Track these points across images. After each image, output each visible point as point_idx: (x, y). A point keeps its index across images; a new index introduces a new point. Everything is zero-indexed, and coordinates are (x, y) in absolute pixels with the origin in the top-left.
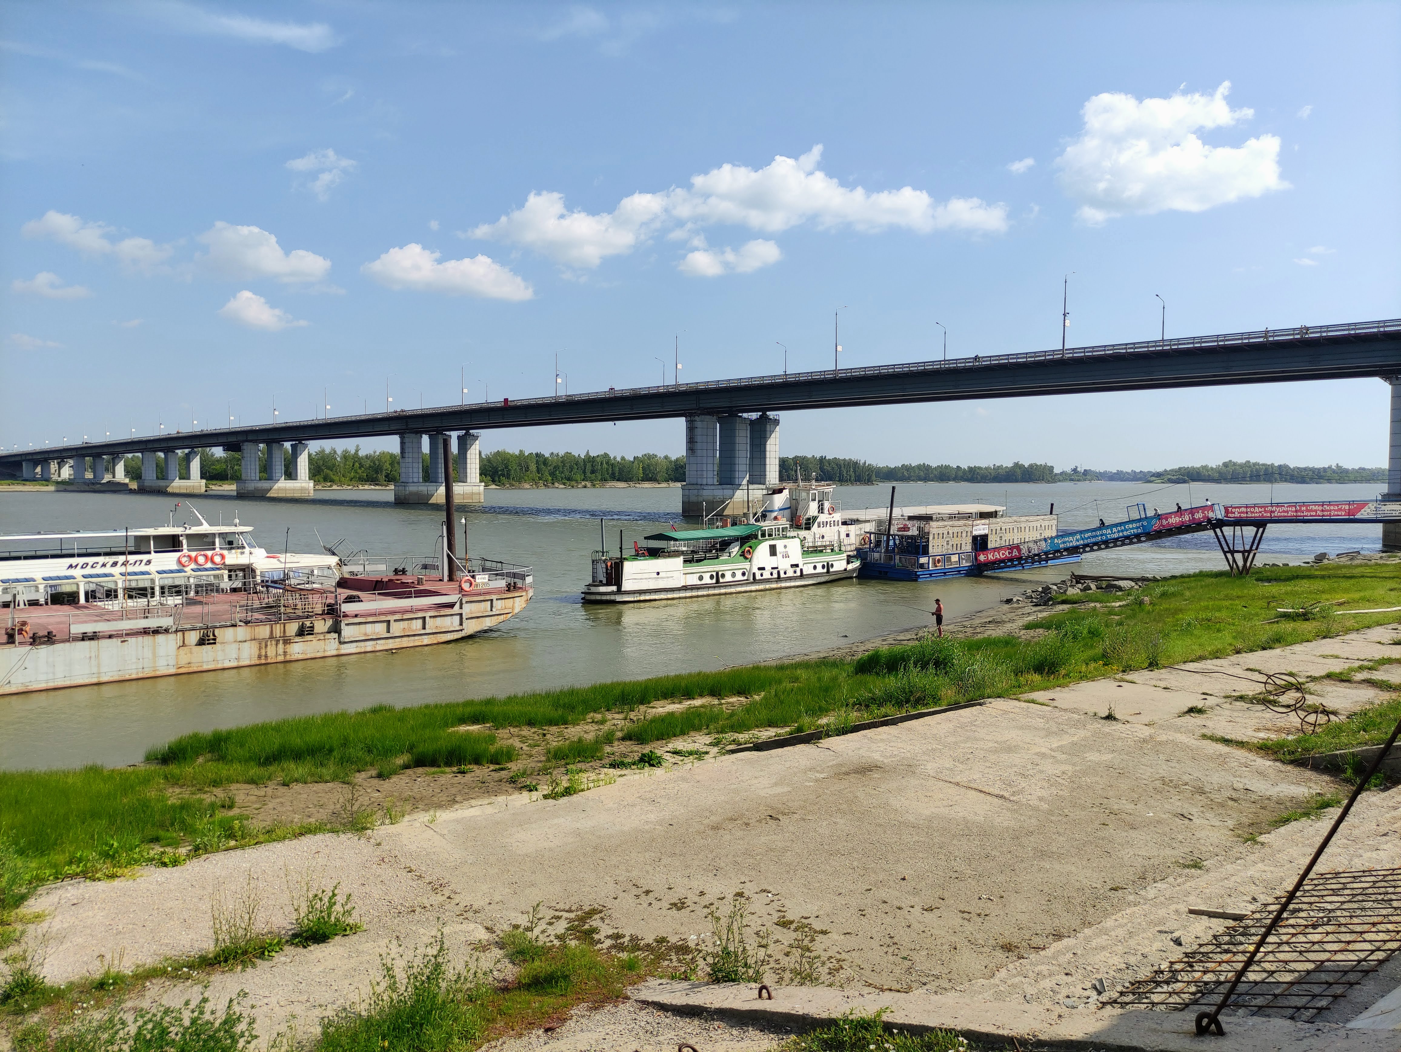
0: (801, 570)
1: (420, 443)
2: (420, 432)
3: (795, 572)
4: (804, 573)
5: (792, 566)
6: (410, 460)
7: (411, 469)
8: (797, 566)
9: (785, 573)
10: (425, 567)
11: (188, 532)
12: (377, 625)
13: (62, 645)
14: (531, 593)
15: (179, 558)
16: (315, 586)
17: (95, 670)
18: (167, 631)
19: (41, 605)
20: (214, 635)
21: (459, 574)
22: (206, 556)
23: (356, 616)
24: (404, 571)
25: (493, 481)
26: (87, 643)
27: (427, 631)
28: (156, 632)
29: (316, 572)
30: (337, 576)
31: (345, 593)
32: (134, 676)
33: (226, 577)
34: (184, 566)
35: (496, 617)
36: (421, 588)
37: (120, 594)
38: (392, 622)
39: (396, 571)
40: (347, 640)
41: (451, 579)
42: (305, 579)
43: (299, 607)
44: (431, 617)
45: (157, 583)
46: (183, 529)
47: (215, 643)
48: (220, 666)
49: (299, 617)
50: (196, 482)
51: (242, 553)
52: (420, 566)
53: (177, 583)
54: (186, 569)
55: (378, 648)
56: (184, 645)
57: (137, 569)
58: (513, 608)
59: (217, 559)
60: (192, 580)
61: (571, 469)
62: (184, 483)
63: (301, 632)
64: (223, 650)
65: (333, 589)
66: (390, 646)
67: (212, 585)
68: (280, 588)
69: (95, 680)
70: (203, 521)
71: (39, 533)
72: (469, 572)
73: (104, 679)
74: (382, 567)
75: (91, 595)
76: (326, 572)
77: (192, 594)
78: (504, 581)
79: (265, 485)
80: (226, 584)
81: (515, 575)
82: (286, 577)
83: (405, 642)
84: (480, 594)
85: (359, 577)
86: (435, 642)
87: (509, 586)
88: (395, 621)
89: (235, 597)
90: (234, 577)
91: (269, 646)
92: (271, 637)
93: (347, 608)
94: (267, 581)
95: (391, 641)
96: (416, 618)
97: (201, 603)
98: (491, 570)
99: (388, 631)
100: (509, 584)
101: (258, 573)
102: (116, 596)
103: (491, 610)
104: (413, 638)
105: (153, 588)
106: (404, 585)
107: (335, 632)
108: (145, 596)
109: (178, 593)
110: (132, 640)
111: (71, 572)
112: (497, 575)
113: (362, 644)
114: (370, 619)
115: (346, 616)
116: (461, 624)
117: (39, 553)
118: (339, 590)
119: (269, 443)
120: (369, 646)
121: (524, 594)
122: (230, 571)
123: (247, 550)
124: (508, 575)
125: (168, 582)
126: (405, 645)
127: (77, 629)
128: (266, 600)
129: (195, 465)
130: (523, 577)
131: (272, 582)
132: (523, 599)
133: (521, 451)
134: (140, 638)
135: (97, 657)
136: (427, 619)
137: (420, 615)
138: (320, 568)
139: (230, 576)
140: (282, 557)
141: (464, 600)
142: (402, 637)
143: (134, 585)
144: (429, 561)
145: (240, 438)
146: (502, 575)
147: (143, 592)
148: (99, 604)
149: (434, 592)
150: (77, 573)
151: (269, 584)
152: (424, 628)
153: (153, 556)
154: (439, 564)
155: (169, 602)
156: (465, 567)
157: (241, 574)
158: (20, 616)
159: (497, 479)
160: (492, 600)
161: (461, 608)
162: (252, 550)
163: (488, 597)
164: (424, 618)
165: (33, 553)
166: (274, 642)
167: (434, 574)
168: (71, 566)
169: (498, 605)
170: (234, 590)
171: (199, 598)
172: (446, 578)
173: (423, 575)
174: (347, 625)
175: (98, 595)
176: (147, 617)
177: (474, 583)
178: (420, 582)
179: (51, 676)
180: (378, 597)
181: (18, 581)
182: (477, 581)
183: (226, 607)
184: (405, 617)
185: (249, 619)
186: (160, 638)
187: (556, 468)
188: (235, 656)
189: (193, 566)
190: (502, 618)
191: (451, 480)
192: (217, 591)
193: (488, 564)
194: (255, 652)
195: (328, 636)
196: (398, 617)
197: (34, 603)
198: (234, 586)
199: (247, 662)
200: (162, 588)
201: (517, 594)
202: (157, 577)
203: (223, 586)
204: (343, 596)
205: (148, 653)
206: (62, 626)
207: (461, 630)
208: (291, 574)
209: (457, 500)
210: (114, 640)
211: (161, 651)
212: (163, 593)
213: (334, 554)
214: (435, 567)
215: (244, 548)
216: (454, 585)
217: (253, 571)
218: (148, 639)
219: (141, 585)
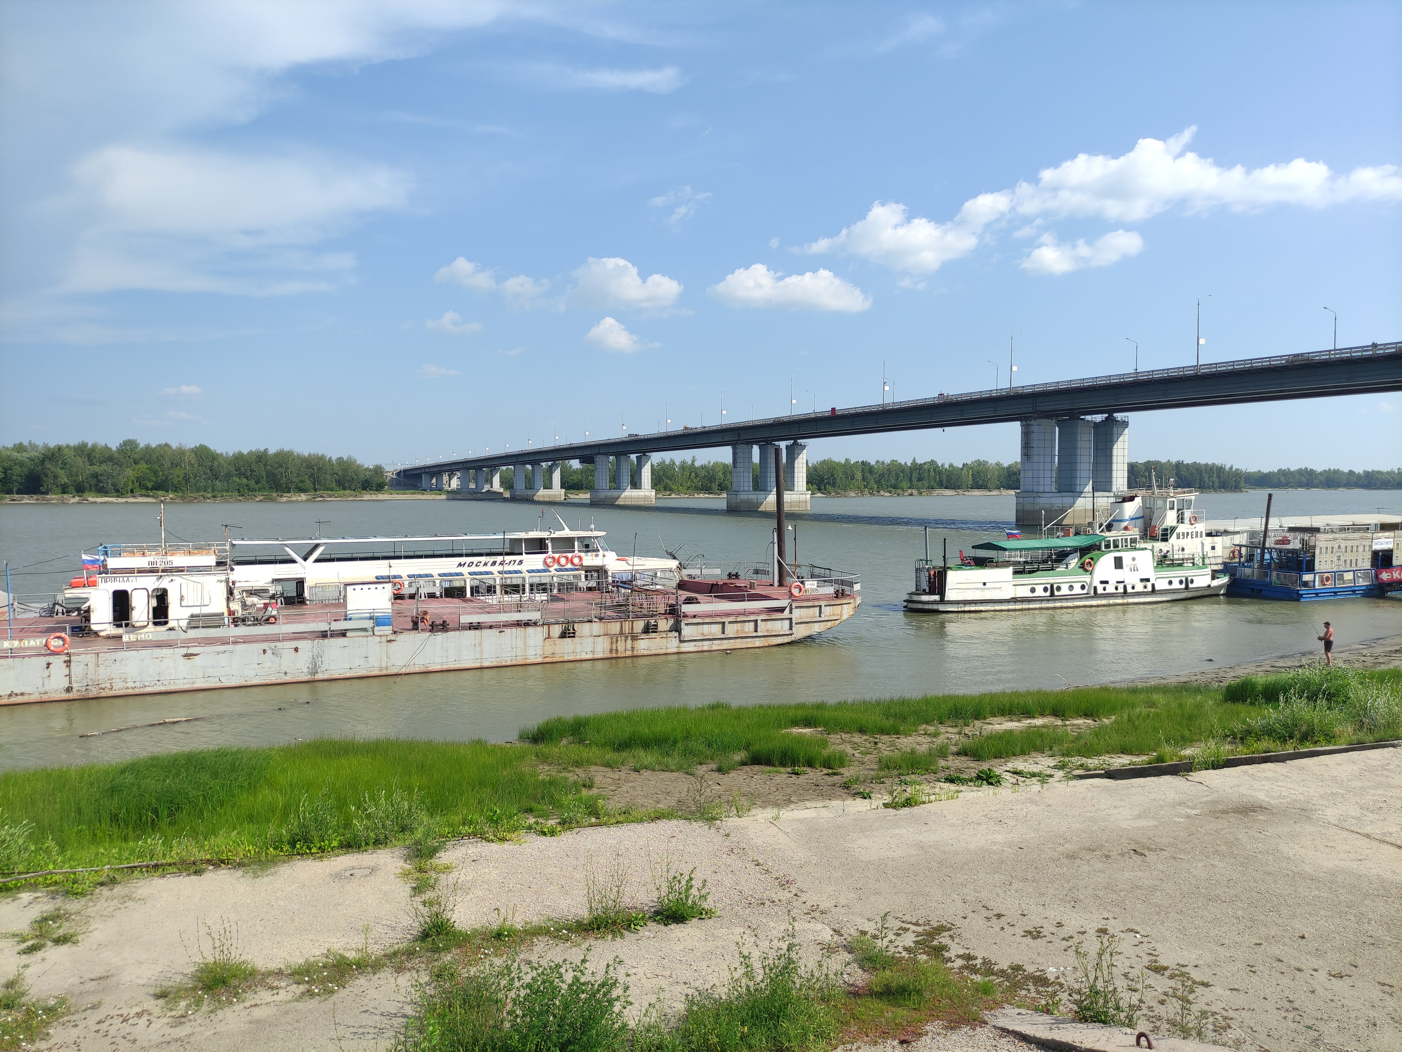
0: (1153, 585)
1: (750, 453)
2: (750, 443)
3: (1145, 587)
4: (1157, 588)
5: (1142, 580)
6: (742, 470)
7: (742, 478)
8: (1148, 580)
9: (1133, 588)
10: (757, 572)
11: (552, 536)
12: (713, 626)
13: (453, 632)
14: (858, 601)
15: (545, 559)
16: (658, 587)
17: (478, 656)
18: (535, 624)
19: (437, 598)
20: (574, 630)
21: (788, 580)
22: (567, 558)
23: (695, 617)
24: (737, 576)
25: (819, 489)
26: (472, 632)
27: (759, 634)
28: (527, 624)
29: (659, 574)
30: (677, 579)
31: (684, 594)
32: (509, 663)
33: (583, 577)
34: (549, 566)
35: (824, 623)
36: (753, 592)
37: (498, 590)
38: (727, 624)
39: (730, 575)
40: (686, 639)
41: (781, 584)
42: (649, 580)
43: (645, 606)
44: (762, 620)
45: (527, 581)
46: (549, 533)
47: (574, 637)
48: (578, 657)
49: (645, 616)
50: (557, 491)
51: (597, 556)
52: (751, 571)
53: (543, 582)
54: (551, 569)
55: (714, 648)
56: (549, 637)
57: (511, 568)
58: (841, 615)
59: (576, 561)
60: (555, 579)
61: (897, 476)
62: (547, 492)
63: (647, 630)
64: (581, 643)
65: (675, 591)
66: (725, 647)
67: (571, 584)
68: (629, 589)
69: (478, 665)
70: (565, 526)
71: (436, 536)
72: (798, 578)
73: (486, 664)
74: (718, 571)
75: (475, 590)
76: (668, 575)
77: (555, 591)
78: (833, 588)
79: (614, 493)
80: (583, 583)
81: (843, 582)
82: (634, 578)
83: (739, 644)
84: (808, 600)
85: (696, 580)
86: (766, 645)
87: (837, 592)
88: (730, 622)
89: (590, 595)
90: (589, 578)
91: (619, 642)
92: (621, 633)
93: (686, 608)
94: (617, 582)
95: (725, 641)
96: (749, 621)
97: (562, 600)
98: (819, 577)
99: (723, 632)
100: (837, 591)
101: (610, 574)
102: (495, 592)
103: (820, 616)
104: (745, 640)
105: (524, 586)
106: (738, 588)
107: (676, 631)
108: (519, 592)
109: (545, 590)
110: (508, 631)
111: (460, 570)
112: (825, 581)
113: (700, 643)
114: (707, 620)
115: (685, 616)
116: (791, 628)
117: (436, 553)
118: (680, 592)
119: (618, 455)
120: (706, 646)
121: (852, 601)
122: (586, 572)
123: (601, 553)
124: (836, 582)
125: (536, 580)
126: (739, 647)
127: (465, 619)
128: (617, 599)
129: (557, 476)
130: (851, 584)
131: (622, 582)
132: (851, 606)
133: (847, 460)
134: (514, 630)
135: (480, 644)
136: (759, 622)
137: (752, 618)
138: (663, 570)
139: (586, 576)
140: (630, 560)
141: (794, 605)
142: (736, 638)
143: (509, 582)
144: (760, 567)
145: (594, 451)
146: (830, 581)
147: (515, 589)
148: (482, 598)
149: (766, 596)
150: (465, 570)
151: (619, 584)
152: (756, 631)
153: (524, 557)
154: (770, 570)
155: (537, 598)
156: (794, 573)
157: (595, 575)
158: (423, 607)
159: (823, 487)
160: (820, 606)
161: (791, 613)
162: (606, 553)
163: (816, 603)
164: (756, 621)
165: (431, 553)
166: (623, 638)
167: (765, 579)
168: (460, 565)
169: (827, 611)
170: (590, 589)
171: (561, 596)
172: (776, 583)
173: (756, 579)
174: (687, 624)
175: (481, 590)
176: (520, 611)
177: (803, 589)
178: (752, 586)
179: (445, 660)
180: (714, 599)
181: (420, 576)
182: (806, 586)
183: (583, 604)
184: (738, 620)
185: (603, 616)
186: (530, 630)
187: (882, 475)
188: (590, 649)
189: (556, 566)
190: (830, 624)
191: (782, 488)
192: (576, 589)
193: (817, 571)
194: (607, 646)
195: (670, 634)
196: (732, 619)
197: (432, 596)
198: (590, 585)
199: (600, 655)
200: (531, 585)
201: (845, 601)
202: (527, 575)
203: (580, 585)
204: (684, 597)
205: (520, 643)
206: (453, 616)
207: (791, 634)
208: (638, 575)
209: (786, 508)
210: (494, 630)
211: (531, 642)
212: (532, 590)
213: (675, 558)
214: (766, 573)
215: (598, 551)
216: (784, 590)
217: (606, 572)
218: (520, 631)
219: (515, 582)
